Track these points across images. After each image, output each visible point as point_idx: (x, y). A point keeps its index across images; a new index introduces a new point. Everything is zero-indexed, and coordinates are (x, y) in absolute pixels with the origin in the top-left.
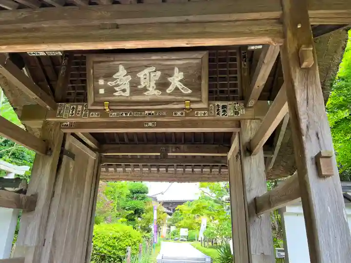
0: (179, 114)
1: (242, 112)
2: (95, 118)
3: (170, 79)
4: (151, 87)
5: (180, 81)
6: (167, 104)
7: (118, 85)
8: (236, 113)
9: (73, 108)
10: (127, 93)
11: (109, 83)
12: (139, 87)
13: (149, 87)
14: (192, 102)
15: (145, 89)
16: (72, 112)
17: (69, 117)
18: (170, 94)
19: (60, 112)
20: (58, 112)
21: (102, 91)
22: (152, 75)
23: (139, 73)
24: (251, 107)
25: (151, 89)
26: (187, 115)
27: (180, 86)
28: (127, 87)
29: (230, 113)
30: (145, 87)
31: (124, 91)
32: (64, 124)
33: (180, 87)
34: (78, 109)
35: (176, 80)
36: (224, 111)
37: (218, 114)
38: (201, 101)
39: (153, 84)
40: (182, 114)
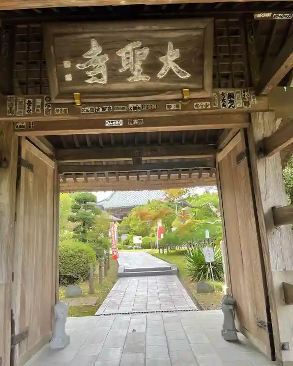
0: (173, 106)
1: (254, 102)
2: (61, 115)
3: (162, 59)
4: (136, 69)
5: (175, 61)
6: (158, 94)
7: (90, 69)
8: (246, 103)
9: (29, 101)
10: (104, 80)
11: (78, 66)
12: (120, 71)
13: (134, 70)
14: (191, 90)
15: (128, 74)
16: (29, 108)
17: (25, 116)
18: (162, 80)
19: (11, 108)
20: (8, 108)
21: (69, 78)
22: (138, 53)
23: (119, 51)
24: (265, 95)
25: (136, 73)
26: (184, 108)
27: (175, 68)
28: (103, 71)
29: (239, 104)
30: (128, 70)
31: (99, 76)
32: (19, 125)
33: (174, 70)
34: (37, 104)
35: (170, 60)
36: (232, 102)
37: (224, 105)
38: (203, 89)
39: (138, 66)
40: (177, 106)
